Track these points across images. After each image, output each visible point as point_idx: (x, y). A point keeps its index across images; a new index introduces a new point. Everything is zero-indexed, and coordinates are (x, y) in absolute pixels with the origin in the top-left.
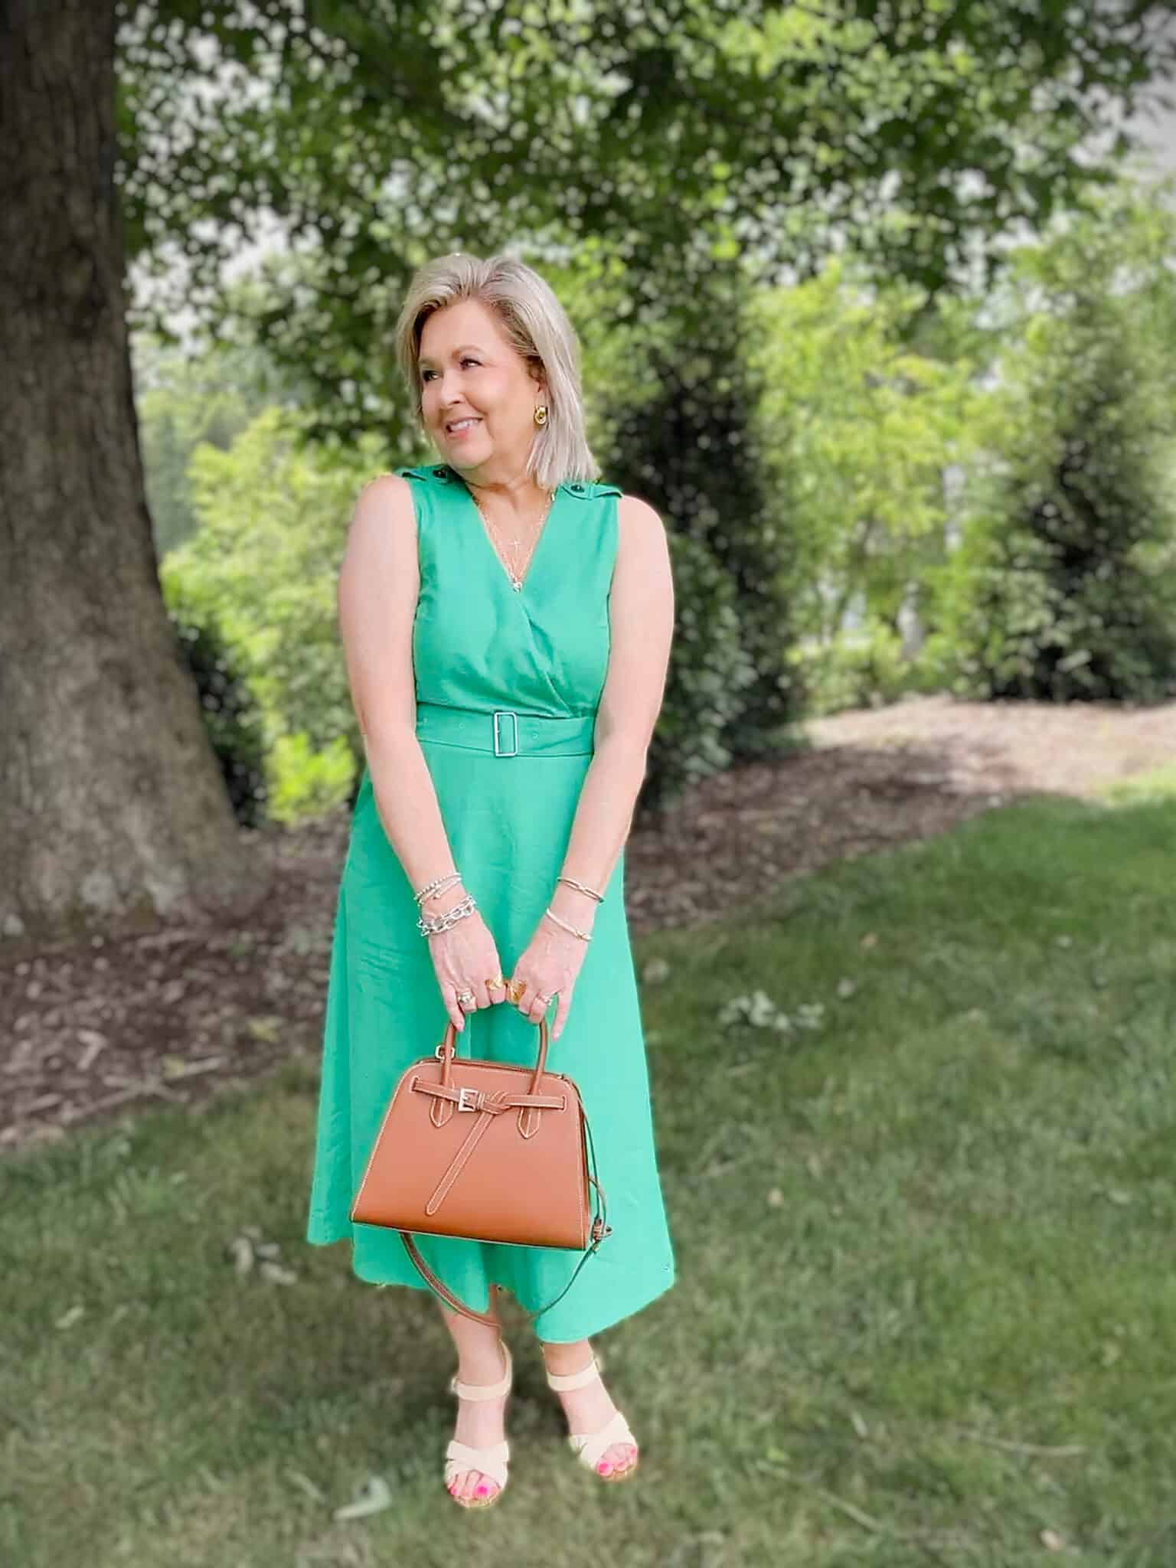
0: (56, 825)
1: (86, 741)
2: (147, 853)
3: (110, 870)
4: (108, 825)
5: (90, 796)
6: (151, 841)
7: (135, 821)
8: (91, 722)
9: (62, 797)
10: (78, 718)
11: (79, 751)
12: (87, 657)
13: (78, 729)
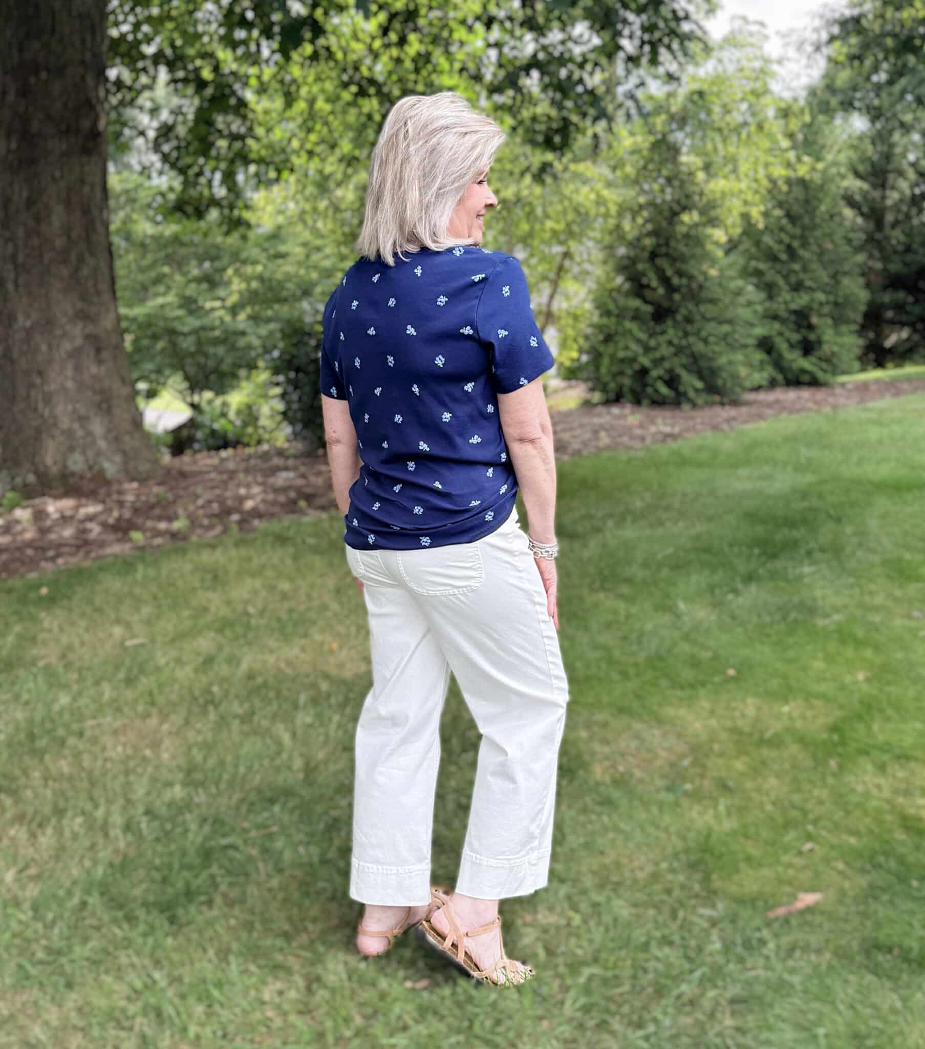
0: (55, 425)
1: (74, 379)
2: (102, 444)
3: (84, 452)
4: (83, 427)
5: (74, 410)
6: (105, 438)
7: (97, 427)
8: (77, 368)
9: (59, 410)
10: (70, 366)
11: (70, 384)
12: (77, 331)
13: (69, 372)
